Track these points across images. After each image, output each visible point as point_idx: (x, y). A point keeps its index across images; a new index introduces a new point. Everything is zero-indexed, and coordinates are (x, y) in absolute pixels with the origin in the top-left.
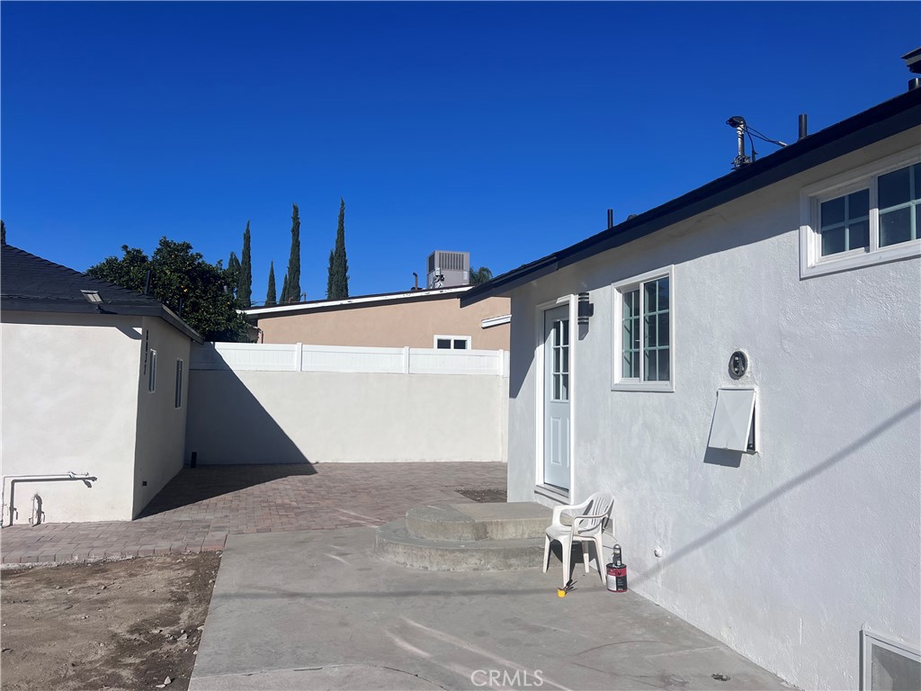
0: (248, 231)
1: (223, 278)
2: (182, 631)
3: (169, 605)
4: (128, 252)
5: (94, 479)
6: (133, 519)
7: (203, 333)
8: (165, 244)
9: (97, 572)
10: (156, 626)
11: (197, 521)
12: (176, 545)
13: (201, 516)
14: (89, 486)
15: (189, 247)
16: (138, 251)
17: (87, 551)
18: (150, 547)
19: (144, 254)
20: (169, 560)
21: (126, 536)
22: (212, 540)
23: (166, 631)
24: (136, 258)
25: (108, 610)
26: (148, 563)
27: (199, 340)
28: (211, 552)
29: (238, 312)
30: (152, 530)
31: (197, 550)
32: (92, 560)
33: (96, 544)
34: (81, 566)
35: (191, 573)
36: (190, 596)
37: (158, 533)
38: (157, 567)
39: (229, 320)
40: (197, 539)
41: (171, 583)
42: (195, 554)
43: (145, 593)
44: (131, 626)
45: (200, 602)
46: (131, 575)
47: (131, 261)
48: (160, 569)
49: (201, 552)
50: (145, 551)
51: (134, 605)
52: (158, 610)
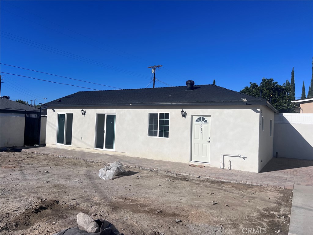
0: (293, 71)
1: (285, 90)
2: (282, 215)
3: (275, 205)
4: (252, 84)
5: (246, 158)
6: (259, 173)
7: (279, 110)
8: (264, 80)
9: (250, 187)
10: (272, 211)
11: (281, 177)
12: (275, 184)
13: (282, 175)
14: (245, 160)
15: (273, 80)
16: (255, 84)
17: (246, 180)
18: (266, 183)
19: (257, 84)
20: (273, 189)
21: (257, 178)
22: (288, 185)
23: (276, 213)
24: (254, 86)
25: (255, 201)
26: (266, 188)
27: (278, 113)
28: (288, 189)
29: (292, 102)
30: (266, 178)
31: (283, 187)
32: (248, 184)
33: (248, 178)
34: (245, 185)
35: (282, 195)
36: (282, 203)
37: (268, 179)
38: (269, 191)
39: (288, 105)
40: (282, 184)
41: (275, 197)
42: (283, 189)
43: (267, 198)
44: (264, 208)
45: (287, 206)
46: (261, 191)
47: (253, 87)
48: (271, 191)
49: (284, 188)
50: (264, 184)
51: (263, 202)
52: (272, 206)
